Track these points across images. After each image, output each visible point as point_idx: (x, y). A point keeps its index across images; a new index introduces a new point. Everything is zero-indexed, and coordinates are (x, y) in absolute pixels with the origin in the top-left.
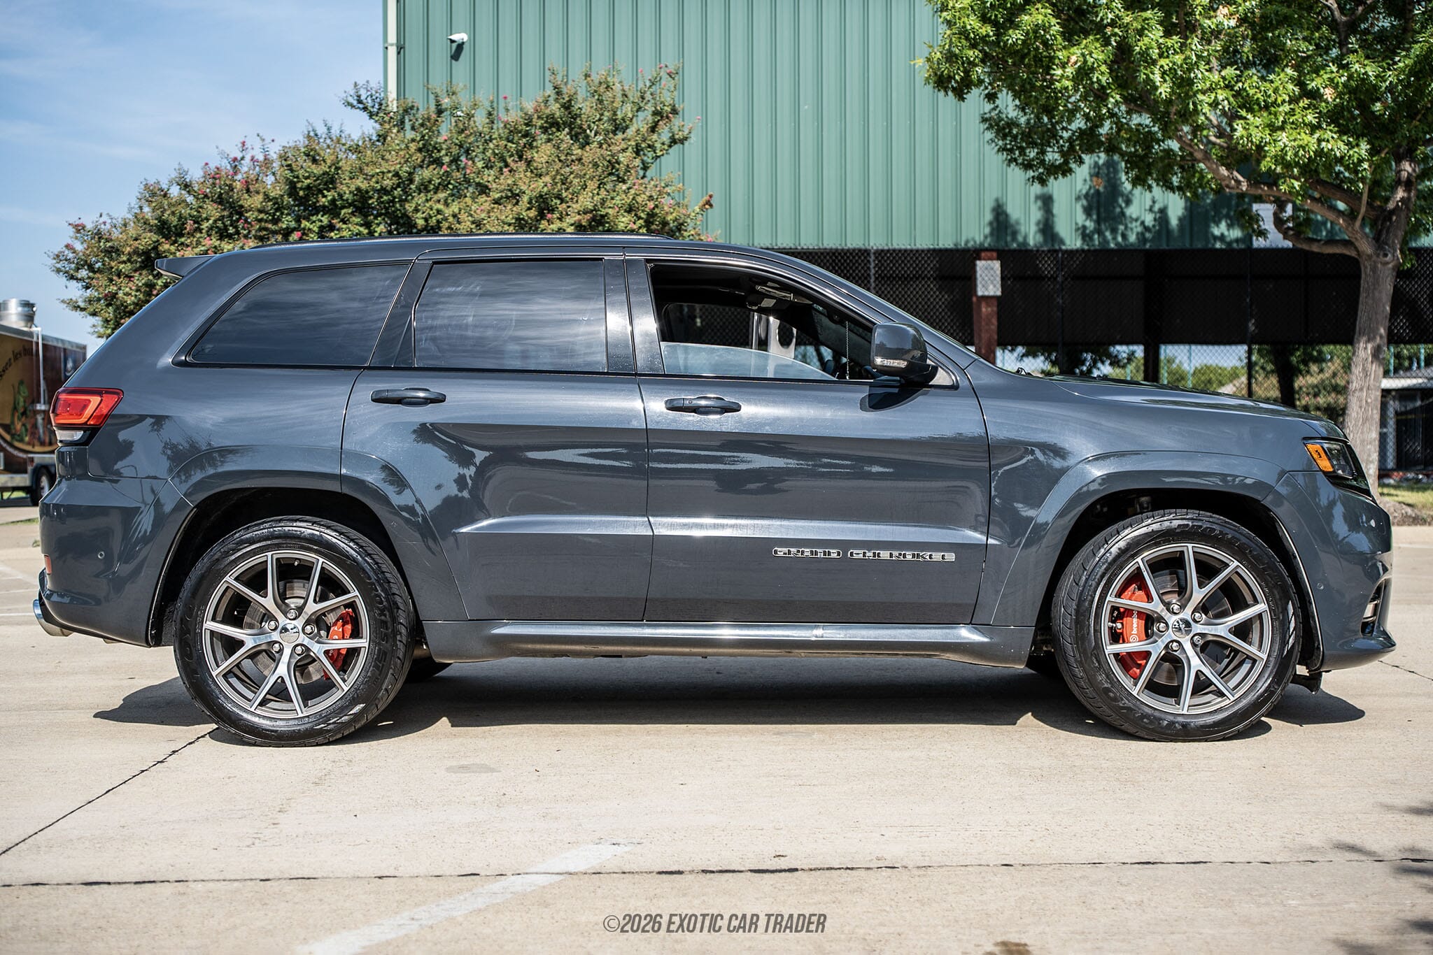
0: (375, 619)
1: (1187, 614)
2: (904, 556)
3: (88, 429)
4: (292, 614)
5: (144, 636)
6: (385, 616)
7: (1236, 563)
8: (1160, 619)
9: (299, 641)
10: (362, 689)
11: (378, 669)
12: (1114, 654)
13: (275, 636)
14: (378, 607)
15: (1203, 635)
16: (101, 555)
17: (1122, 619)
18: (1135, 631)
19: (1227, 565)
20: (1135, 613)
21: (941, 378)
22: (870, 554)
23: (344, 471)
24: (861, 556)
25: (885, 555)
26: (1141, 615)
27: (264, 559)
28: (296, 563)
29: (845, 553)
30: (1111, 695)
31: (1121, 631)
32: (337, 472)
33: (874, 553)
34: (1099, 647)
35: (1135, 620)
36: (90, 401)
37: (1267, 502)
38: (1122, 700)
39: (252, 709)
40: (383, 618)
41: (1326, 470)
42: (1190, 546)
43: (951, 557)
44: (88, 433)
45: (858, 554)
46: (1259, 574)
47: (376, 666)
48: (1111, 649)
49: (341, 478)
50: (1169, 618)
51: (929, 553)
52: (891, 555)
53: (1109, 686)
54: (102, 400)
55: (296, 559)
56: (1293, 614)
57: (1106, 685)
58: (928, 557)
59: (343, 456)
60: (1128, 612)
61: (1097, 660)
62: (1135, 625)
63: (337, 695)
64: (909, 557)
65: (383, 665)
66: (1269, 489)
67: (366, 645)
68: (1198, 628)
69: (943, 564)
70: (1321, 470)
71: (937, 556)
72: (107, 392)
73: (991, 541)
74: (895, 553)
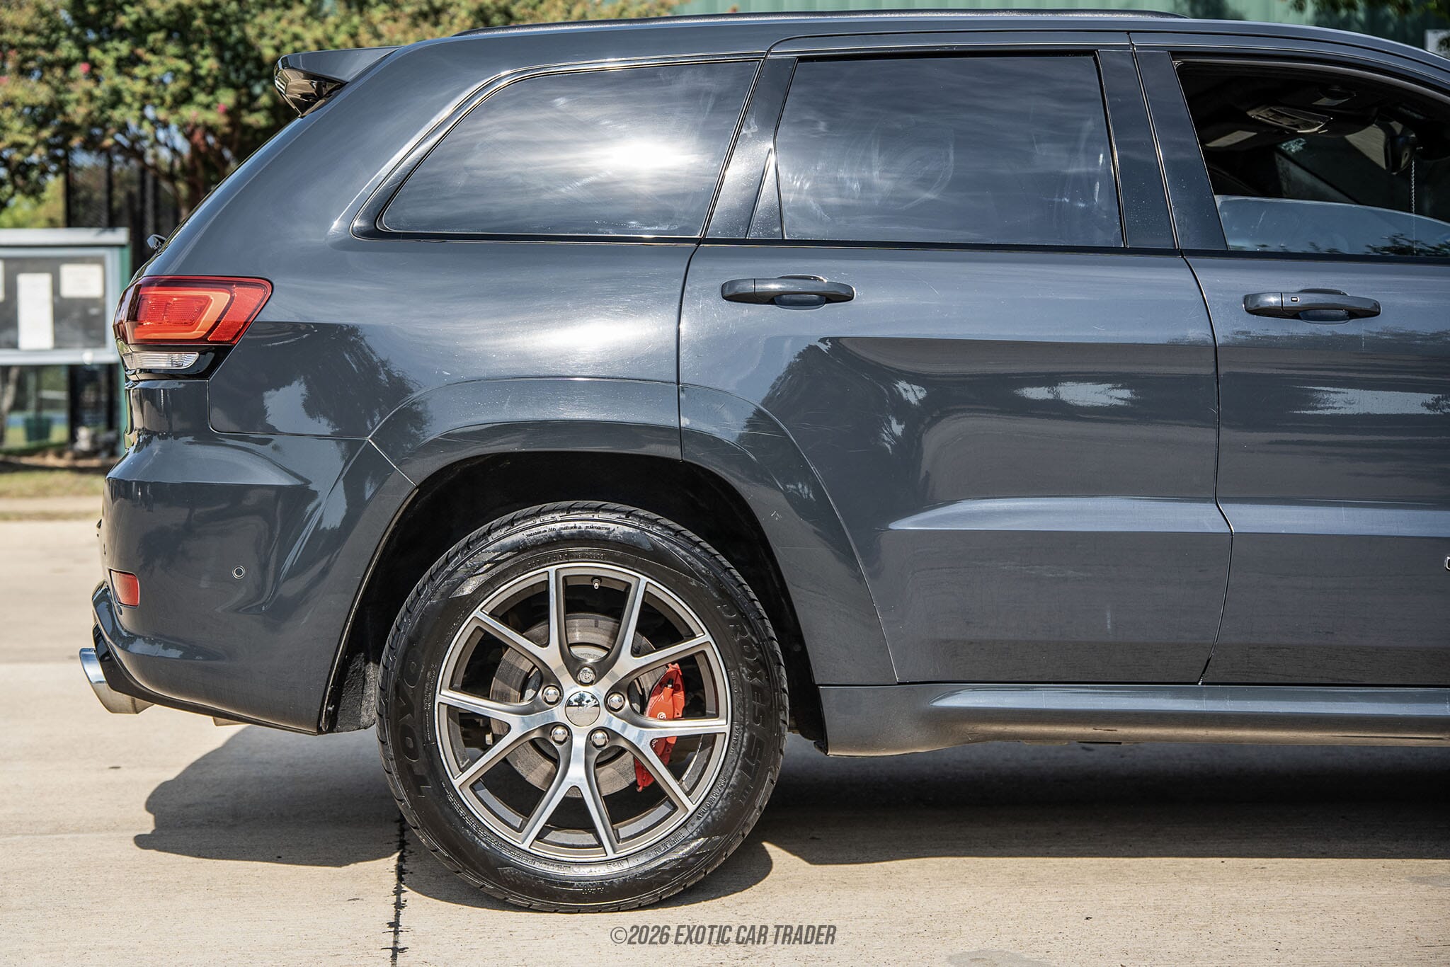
0: (741, 683)
3: (209, 349)
4: (587, 675)
5: (316, 716)
6: (759, 677)
9: (600, 723)
10: (721, 808)
11: (749, 773)
13: (558, 713)
14: (747, 663)
16: (239, 572)
23: (685, 422)
27: (544, 577)
28: (596, 585)
32: (673, 422)
36: (207, 301)
39: (525, 846)
40: (756, 680)
44: (211, 356)
47: (745, 768)
49: (681, 434)
54: (232, 299)
55: (595, 577)
59: (682, 396)
63: (678, 818)
65: (757, 764)
67: (727, 729)
72: (240, 284)
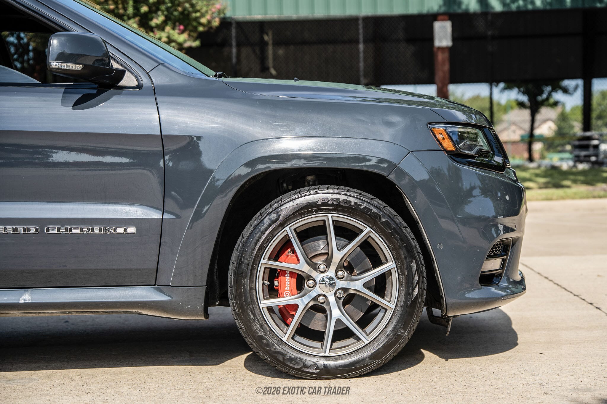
1: (331, 272)
2: (93, 230)
7: (369, 229)
8: (309, 277)
12: (268, 308)
15: (345, 290)
17: (278, 278)
18: (288, 288)
19: (362, 231)
20: (288, 274)
21: (128, 80)
22: (63, 229)
24: (56, 231)
25: (76, 230)
26: (292, 274)
29: (42, 229)
30: (264, 341)
31: (277, 288)
33: (67, 229)
34: (254, 302)
35: (288, 278)
37: (392, 177)
38: (274, 345)
41: (449, 149)
42: (330, 216)
43: (132, 230)
45: (53, 229)
46: (388, 238)
48: (265, 303)
50: (317, 276)
51: (114, 227)
52: (81, 230)
53: (263, 334)
56: (416, 270)
57: (260, 334)
58: (112, 231)
60: (283, 273)
61: (252, 313)
62: (288, 283)
64: (97, 231)
66: (392, 166)
68: (341, 284)
69: (126, 236)
70: (445, 150)
71: (120, 230)
73: (167, 216)
74: (85, 228)
